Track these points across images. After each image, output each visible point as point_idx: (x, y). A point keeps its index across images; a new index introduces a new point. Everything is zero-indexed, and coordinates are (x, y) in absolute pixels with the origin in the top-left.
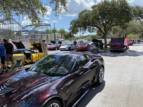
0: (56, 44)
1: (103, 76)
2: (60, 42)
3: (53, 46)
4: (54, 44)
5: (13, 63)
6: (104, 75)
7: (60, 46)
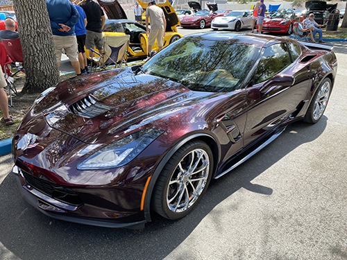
0: (201, 12)
1: (324, 104)
2: (213, 5)
3: (194, 16)
4: (196, 12)
5: (104, 54)
6: (327, 102)
7: (212, 18)
